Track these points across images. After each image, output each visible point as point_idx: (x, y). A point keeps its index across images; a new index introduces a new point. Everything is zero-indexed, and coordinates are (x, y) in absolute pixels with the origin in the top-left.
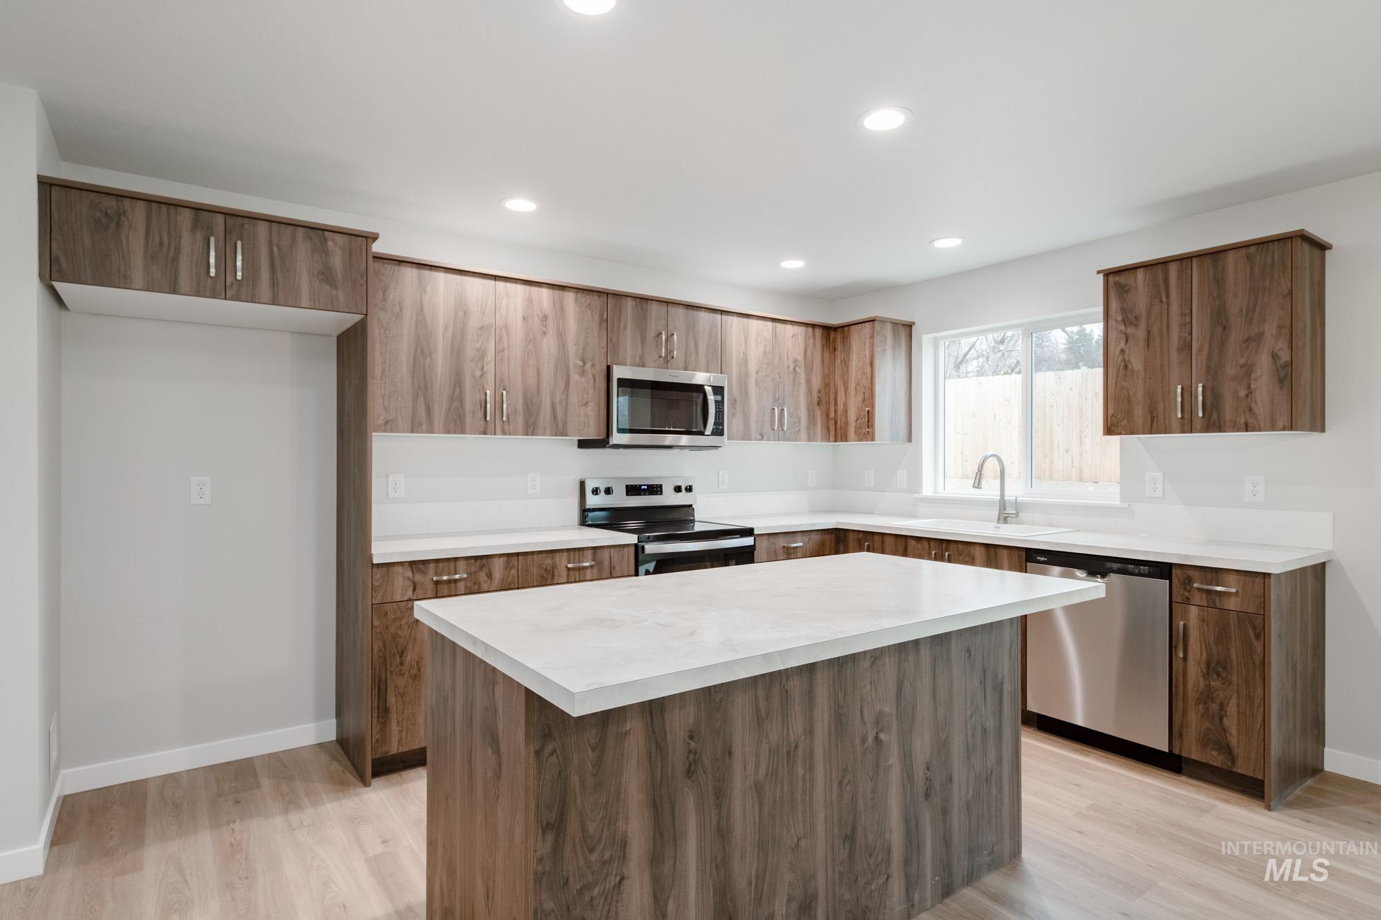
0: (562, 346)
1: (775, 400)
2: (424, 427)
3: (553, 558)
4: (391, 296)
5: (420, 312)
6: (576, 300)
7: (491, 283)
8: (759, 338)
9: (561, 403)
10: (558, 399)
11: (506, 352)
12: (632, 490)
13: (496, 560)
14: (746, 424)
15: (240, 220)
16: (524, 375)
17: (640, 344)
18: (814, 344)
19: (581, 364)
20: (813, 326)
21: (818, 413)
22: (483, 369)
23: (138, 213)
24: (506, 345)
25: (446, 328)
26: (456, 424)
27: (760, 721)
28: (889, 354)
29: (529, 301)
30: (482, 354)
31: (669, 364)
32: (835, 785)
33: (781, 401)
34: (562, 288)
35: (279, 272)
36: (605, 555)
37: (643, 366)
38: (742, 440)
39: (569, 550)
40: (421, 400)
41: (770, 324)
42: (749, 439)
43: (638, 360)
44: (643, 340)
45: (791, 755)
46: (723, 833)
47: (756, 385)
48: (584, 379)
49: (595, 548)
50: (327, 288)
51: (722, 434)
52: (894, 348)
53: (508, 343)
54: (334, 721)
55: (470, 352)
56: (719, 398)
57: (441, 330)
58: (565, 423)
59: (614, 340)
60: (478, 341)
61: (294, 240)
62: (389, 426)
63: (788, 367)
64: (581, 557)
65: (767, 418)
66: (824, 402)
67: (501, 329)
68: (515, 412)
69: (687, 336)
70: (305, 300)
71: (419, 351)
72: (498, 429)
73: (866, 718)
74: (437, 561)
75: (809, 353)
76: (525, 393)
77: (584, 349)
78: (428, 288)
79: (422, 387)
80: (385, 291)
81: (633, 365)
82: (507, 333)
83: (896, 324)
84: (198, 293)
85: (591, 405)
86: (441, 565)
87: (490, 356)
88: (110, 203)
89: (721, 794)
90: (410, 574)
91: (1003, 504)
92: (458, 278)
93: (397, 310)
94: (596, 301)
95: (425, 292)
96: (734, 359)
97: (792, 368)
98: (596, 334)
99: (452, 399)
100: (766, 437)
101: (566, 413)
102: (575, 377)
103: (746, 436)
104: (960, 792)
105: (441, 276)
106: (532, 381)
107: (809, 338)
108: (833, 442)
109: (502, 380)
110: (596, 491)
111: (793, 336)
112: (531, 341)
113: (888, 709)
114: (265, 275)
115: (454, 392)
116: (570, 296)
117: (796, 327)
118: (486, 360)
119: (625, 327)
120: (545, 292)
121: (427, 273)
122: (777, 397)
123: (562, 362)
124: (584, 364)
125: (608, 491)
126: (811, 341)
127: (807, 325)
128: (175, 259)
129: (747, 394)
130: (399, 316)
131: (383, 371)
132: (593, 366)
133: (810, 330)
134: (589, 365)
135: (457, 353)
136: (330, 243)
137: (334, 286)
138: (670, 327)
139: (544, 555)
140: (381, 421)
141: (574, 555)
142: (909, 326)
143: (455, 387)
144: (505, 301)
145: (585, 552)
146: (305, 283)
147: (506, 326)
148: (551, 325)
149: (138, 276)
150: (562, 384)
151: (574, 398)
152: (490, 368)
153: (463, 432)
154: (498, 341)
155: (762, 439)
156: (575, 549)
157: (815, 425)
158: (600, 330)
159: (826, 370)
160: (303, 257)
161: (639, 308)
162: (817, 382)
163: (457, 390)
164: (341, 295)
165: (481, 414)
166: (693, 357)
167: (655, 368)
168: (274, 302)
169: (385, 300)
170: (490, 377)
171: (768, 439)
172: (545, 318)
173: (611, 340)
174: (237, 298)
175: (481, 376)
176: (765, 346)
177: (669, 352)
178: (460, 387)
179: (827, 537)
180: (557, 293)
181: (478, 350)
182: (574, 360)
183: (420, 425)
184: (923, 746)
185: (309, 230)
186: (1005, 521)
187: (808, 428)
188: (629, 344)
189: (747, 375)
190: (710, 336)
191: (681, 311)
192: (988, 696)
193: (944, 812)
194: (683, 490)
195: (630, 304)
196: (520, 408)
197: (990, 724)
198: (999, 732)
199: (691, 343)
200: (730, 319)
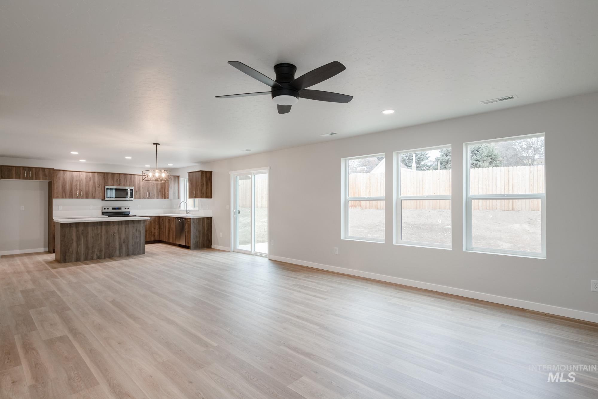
0: (94, 183)
1: (147, 191)
5: (64, 179)
6: (97, 175)
7: (79, 173)
9: (94, 193)
10: (93, 192)
11: (82, 184)
12: (113, 209)
14: (139, 196)
15: (30, 168)
16: (86, 188)
21: (160, 193)
23: (14, 169)
25: (69, 181)
26: (71, 197)
27: (93, 230)
28: (173, 182)
29: (87, 175)
30: (76, 185)
31: (120, 185)
32: (106, 239)
33: (149, 191)
34: (94, 172)
35: (37, 175)
37: (113, 186)
40: (64, 193)
43: (112, 184)
44: (113, 181)
45: (98, 234)
46: (87, 241)
47: (142, 188)
48: (99, 188)
50: (45, 177)
51: (132, 198)
52: (174, 181)
54: (48, 248)
55: (74, 184)
56: (132, 191)
57: (68, 181)
59: (106, 181)
60: (76, 183)
61: (39, 170)
62: (57, 197)
65: (146, 195)
66: (161, 191)
69: (124, 179)
70: (41, 178)
71: (63, 185)
72: (80, 198)
76: (86, 192)
77: (99, 183)
78: (65, 174)
79: (64, 190)
80: (57, 175)
81: (111, 186)
83: (175, 177)
84: (24, 179)
85: (101, 193)
87: (78, 185)
88: (10, 168)
89: (87, 237)
91: (187, 211)
92: (71, 172)
94: (102, 174)
96: (137, 184)
97: (152, 185)
98: (102, 180)
99: (70, 193)
101: (95, 194)
102: (97, 188)
103: (140, 198)
104: (131, 242)
105: (68, 172)
108: (164, 199)
109: (81, 189)
110: (105, 209)
112: (87, 182)
113: (116, 231)
116: (96, 174)
119: (109, 179)
120: (90, 173)
121: (65, 172)
123: (94, 186)
124: (99, 186)
125: (108, 209)
128: (20, 174)
129: (139, 190)
130: (59, 179)
131: (56, 188)
132: (101, 186)
134: (100, 186)
135: (71, 185)
136: (46, 170)
138: (120, 178)
140: (56, 197)
142: (179, 177)
143: (71, 191)
144: (82, 175)
146: (41, 176)
147: (82, 180)
148: (92, 179)
149: (14, 177)
150: (94, 189)
151: (97, 192)
152: (78, 187)
154: (80, 182)
155: (144, 198)
157: (159, 196)
158: (103, 180)
160: (41, 174)
161: (112, 175)
164: (47, 178)
165: (76, 195)
166: (126, 184)
167: (116, 186)
168: (36, 180)
169: (57, 177)
170: (78, 189)
171: (146, 199)
172: (90, 178)
177: (120, 183)
179: (156, 217)
180: (93, 173)
182: (97, 185)
183: (64, 197)
184: (123, 237)
185: (42, 169)
186: (187, 213)
187: (157, 196)
188: (110, 181)
189: (140, 186)
190: (130, 179)
191: (123, 175)
192: (138, 232)
193: (128, 245)
194: (127, 209)
195: (110, 174)
196: (85, 194)
197: (138, 236)
198: (140, 237)
199: (125, 181)
200: (135, 176)
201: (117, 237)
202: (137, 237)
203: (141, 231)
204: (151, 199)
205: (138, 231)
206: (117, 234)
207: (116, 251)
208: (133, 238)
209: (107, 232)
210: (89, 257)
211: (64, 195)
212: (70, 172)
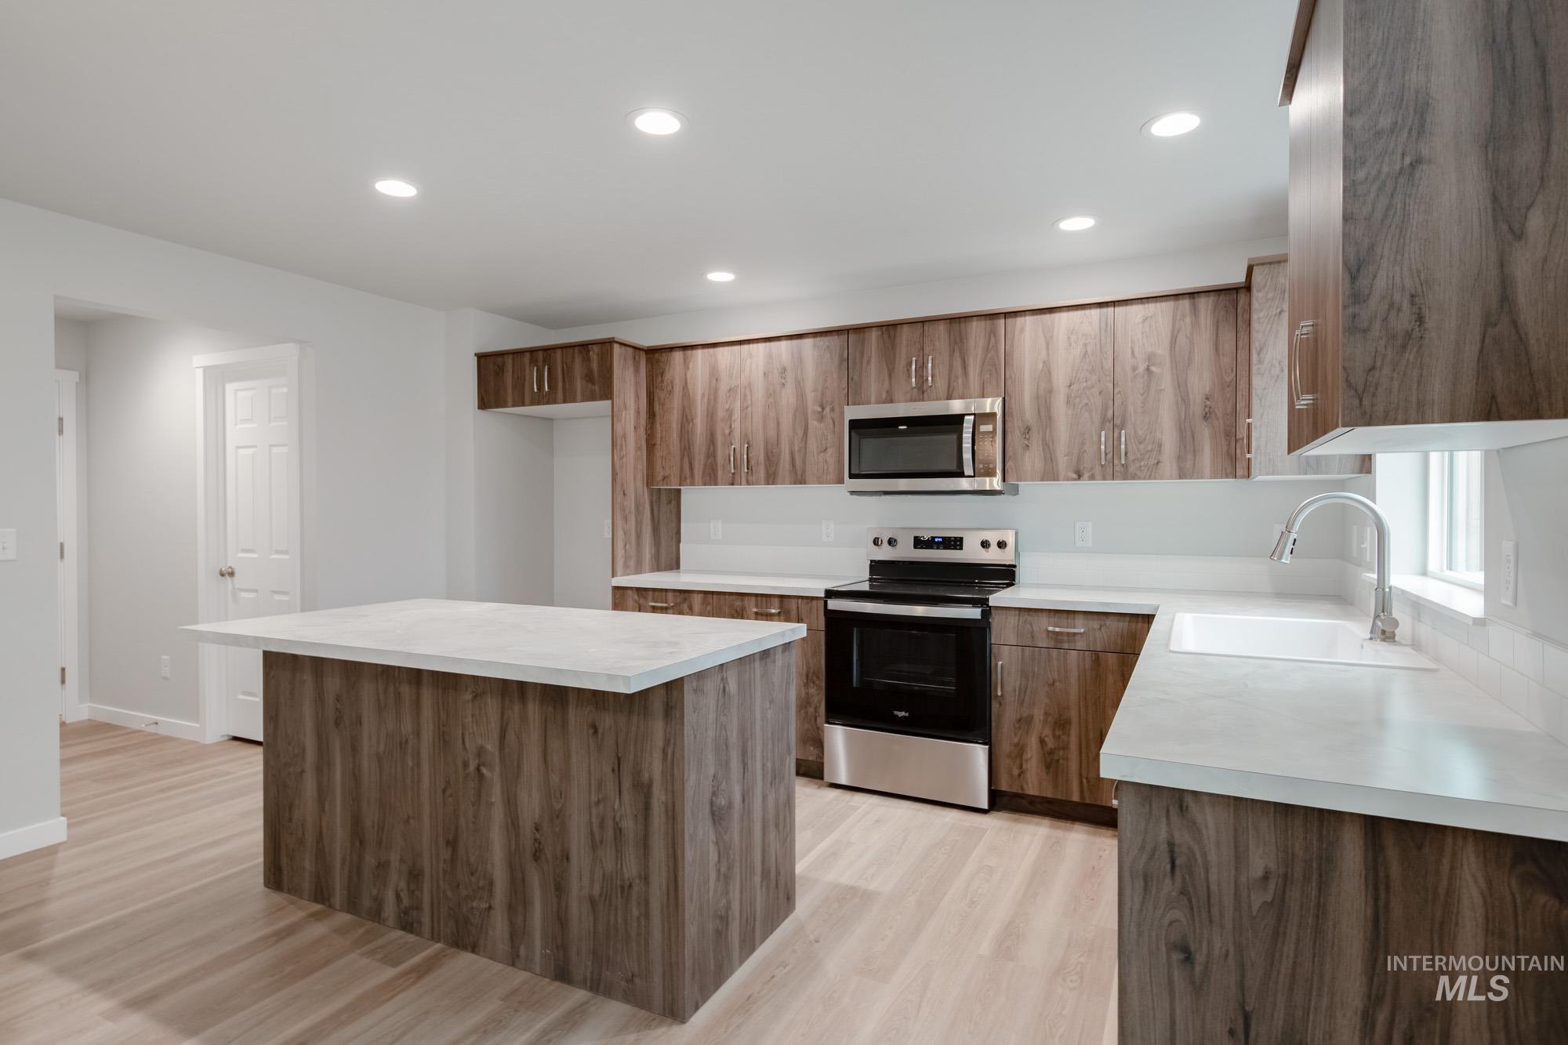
0: (801, 395)
1: (1104, 421)
2: (688, 481)
3: (743, 601)
4: (666, 378)
6: (815, 345)
7: (737, 348)
8: (1073, 338)
9: (799, 451)
10: (796, 448)
11: (749, 409)
12: (919, 543)
13: (695, 595)
14: (1049, 457)
15: (549, 352)
16: (765, 427)
17: (887, 377)
18: (1195, 324)
19: (819, 409)
20: (1192, 295)
21: (1205, 434)
22: (731, 428)
23: (509, 361)
24: (749, 402)
25: (703, 396)
26: (711, 478)
29: (769, 357)
30: (730, 413)
31: (925, 394)
33: (1118, 421)
34: (800, 336)
35: (566, 381)
36: (793, 604)
37: (892, 402)
38: (1042, 480)
39: (756, 595)
40: (686, 459)
41: (1095, 313)
42: (1055, 478)
43: (884, 395)
44: (890, 372)
47: (1068, 402)
48: (822, 425)
49: (782, 597)
50: (590, 385)
53: (751, 400)
55: (721, 413)
56: (989, 428)
57: (699, 398)
58: (804, 471)
59: (855, 377)
60: (727, 402)
61: (573, 357)
62: (666, 481)
63: (1134, 369)
64: (769, 604)
65: (1089, 450)
66: (1220, 415)
67: (745, 388)
68: (758, 463)
69: (951, 355)
70: (578, 392)
71: (685, 418)
72: (744, 480)
73: (467, 745)
74: (654, 590)
75: (1182, 340)
76: (766, 447)
77: (823, 394)
78: (691, 366)
79: (687, 448)
80: (662, 374)
81: (878, 402)
82: (751, 391)
84: (532, 404)
85: (830, 451)
86: (656, 593)
87: (737, 415)
88: (499, 360)
90: (636, 597)
92: (710, 350)
93: (669, 388)
94: (834, 341)
95: (688, 368)
96: (1027, 375)
97: (1142, 368)
98: (835, 376)
99: (708, 456)
100: (1086, 475)
101: (804, 462)
102: (813, 424)
103: (1050, 474)
105: (699, 352)
106: (772, 433)
107: (1183, 316)
108: (1243, 477)
109: (746, 435)
110: (875, 542)
111: (1145, 320)
112: (771, 395)
113: (491, 747)
114: (560, 384)
115: (709, 449)
116: (808, 343)
117: (1151, 307)
118: (733, 418)
119: (869, 362)
120: (783, 344)
121: (689, 352)
122: (1110, 414)
123: (800, 410)
124: (823, 409)
125: (892, 542)
126: (1188, 320)
127: (1176, 296)
128: (523, 385)
129: (1050, 418)
130: (671, 392)
131: (661, 438)
132: (832, 410)
133: (1185, 303)
134: (828, 410)
135: (711, 415)
136: (591, 353)
137: (593, 383)
138: (927, 351)
139: (734, 597)
141: (762, 601)
143: (710, 445)
144: (749, 362)
145: (772, 599)
146: (579, 384)
147: (750, 385)
148: (790, 376)
149: (510, 400)
150: (800, 433)
151: (813, 445)
152: (737, 426)
153: (716, 484)
154: (743, 399)
155: (1080, 477)
156: (762, 595)
157: (1196, 451)
158: (840, 368)
159: (1227, 360)
160: (578, 367)
161: (886, 336)
162: (1201, 382)
163: (712, 447)
164: (597, 388)
165: (728, 468)
166: (960, 381)
167: (906, 401)
168: (565, 401)
170: (737, 434)
171: (1092, 477)
172: (784, 370)
173: (852, 379)
174: (548, 403)
175: (730, 433)
176: (1085, 345)
177: (922, 380)
178: (714, 445)
180: (795, 342)
181: (727, 410)
182: (812, 407)
183: (686, 479)
184: (531, 805)
185: (581, 348)
187: (1180, 458)
188: (873, 380)
189: (1050, 391)
190: (987, 350)
191: (942, 328)
192: (626, 796)
193: (559, 888)
194: (994, 546)
195: (874, 334)
196: (762, 458)
197: (629, 825)
198: (645, 843)
199: (958, 364)
200: (1020, 320)
201: (496, 796)
202: (618, 831)
203: (650, 785)
204: (1134, 477)
205: (627, 783)
206: (497, 769)
207: (490, 907)
208: (592, 834)
209: (443, 739)
210: (366, 903)
211: (686, 466)
212: (706, 351)
